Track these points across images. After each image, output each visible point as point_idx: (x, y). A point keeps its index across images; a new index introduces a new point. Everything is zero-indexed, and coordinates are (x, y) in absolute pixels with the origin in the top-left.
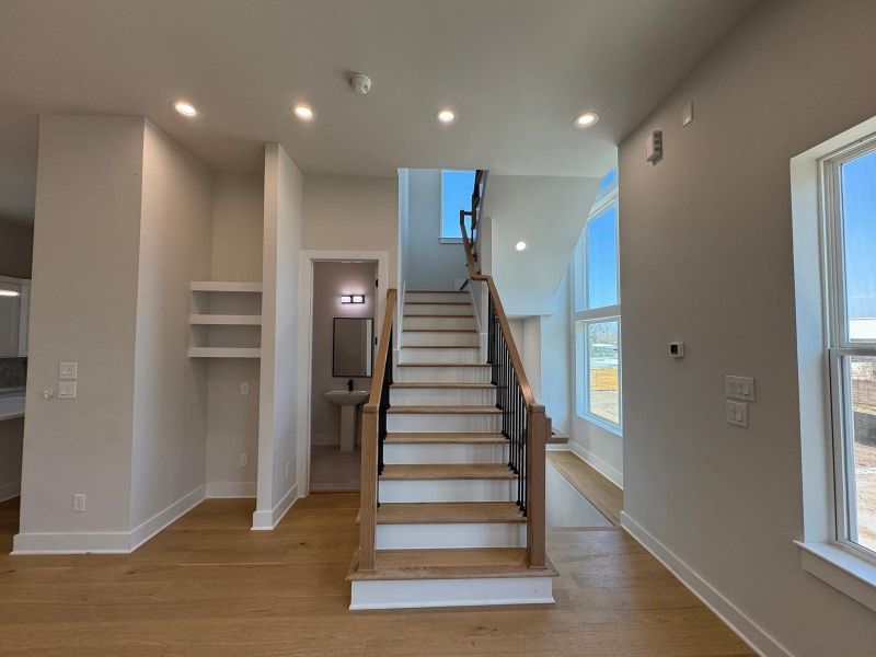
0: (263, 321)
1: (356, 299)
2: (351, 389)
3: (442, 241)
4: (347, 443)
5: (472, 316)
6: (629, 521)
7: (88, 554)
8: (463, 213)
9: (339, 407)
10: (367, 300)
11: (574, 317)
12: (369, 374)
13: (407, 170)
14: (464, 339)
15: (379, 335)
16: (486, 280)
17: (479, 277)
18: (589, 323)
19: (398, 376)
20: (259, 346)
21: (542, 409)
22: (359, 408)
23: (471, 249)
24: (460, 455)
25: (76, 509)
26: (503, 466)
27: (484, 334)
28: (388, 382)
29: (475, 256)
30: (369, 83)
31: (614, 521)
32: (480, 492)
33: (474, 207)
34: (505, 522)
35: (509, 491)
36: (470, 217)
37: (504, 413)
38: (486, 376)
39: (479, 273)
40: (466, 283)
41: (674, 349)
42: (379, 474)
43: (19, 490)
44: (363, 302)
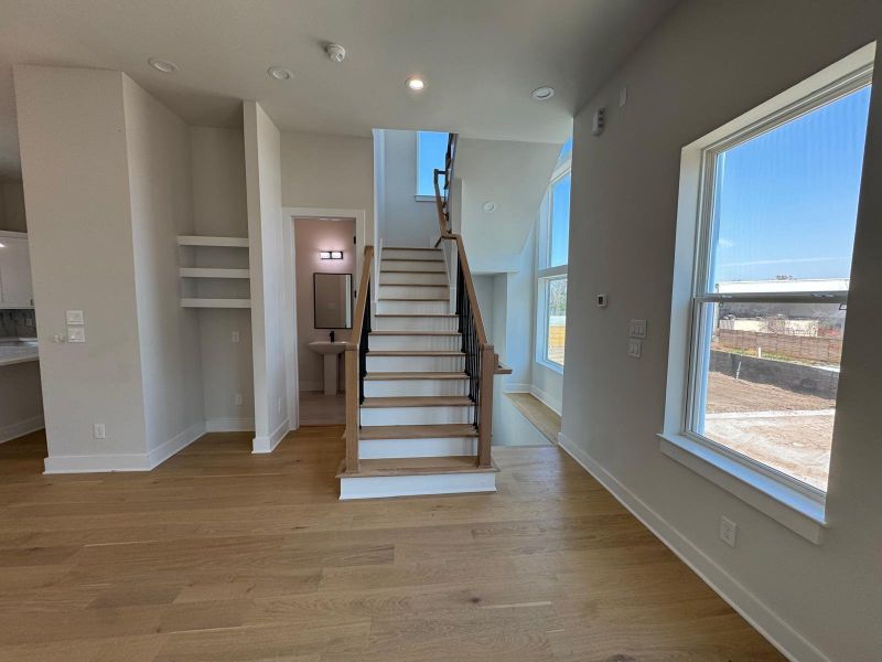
0: (252, 274)
1: (334, 255)
2: (332, 340)
3: (418, 199)
4: (331, 387)
5: (444, 273)
6: (565, 440)
7: (113, 473)
8: (437, 172)
9: (323, 356)
10: (345, 255)
11: (538, 273)
12: (349, 326)
13: (382, 131)
14: (435, 293)
15: (357, 288)
16: (455, 238)
17: (449, 236)
18: (550, 280)
19: (376, 326)
20: (249, 298)
21: (492, 348)
22: (341, 356)
23: (443, 208)
24: (429, 389)
25: (97, 435)
26: (464, 397)
27: (453, 289)
28: (366, 330)
29: (447, 215)
30: (343, 52)
31: (553, 441)
32: (444, 416)
33: (447, 167)
34: (462, 436)
35: (467, 415)
36: (444, 176)
37: (466, 356)
38: (454, 325)
39: (450, 232)
40: (440, 241)
41: (601, 299)
42: (361, 403)
43: (43, 422)
44: (342, 258)
